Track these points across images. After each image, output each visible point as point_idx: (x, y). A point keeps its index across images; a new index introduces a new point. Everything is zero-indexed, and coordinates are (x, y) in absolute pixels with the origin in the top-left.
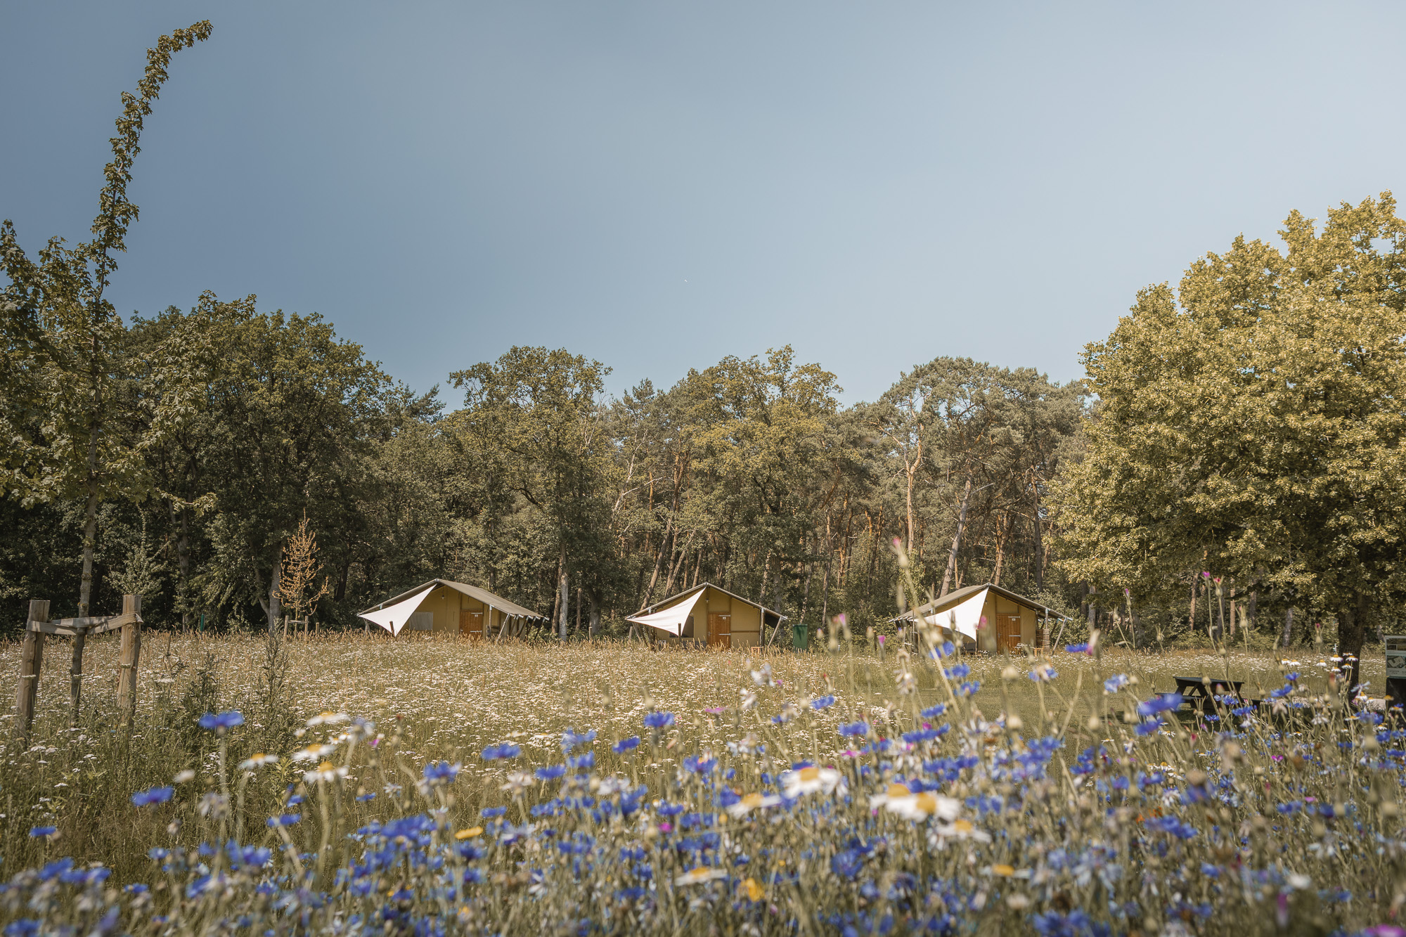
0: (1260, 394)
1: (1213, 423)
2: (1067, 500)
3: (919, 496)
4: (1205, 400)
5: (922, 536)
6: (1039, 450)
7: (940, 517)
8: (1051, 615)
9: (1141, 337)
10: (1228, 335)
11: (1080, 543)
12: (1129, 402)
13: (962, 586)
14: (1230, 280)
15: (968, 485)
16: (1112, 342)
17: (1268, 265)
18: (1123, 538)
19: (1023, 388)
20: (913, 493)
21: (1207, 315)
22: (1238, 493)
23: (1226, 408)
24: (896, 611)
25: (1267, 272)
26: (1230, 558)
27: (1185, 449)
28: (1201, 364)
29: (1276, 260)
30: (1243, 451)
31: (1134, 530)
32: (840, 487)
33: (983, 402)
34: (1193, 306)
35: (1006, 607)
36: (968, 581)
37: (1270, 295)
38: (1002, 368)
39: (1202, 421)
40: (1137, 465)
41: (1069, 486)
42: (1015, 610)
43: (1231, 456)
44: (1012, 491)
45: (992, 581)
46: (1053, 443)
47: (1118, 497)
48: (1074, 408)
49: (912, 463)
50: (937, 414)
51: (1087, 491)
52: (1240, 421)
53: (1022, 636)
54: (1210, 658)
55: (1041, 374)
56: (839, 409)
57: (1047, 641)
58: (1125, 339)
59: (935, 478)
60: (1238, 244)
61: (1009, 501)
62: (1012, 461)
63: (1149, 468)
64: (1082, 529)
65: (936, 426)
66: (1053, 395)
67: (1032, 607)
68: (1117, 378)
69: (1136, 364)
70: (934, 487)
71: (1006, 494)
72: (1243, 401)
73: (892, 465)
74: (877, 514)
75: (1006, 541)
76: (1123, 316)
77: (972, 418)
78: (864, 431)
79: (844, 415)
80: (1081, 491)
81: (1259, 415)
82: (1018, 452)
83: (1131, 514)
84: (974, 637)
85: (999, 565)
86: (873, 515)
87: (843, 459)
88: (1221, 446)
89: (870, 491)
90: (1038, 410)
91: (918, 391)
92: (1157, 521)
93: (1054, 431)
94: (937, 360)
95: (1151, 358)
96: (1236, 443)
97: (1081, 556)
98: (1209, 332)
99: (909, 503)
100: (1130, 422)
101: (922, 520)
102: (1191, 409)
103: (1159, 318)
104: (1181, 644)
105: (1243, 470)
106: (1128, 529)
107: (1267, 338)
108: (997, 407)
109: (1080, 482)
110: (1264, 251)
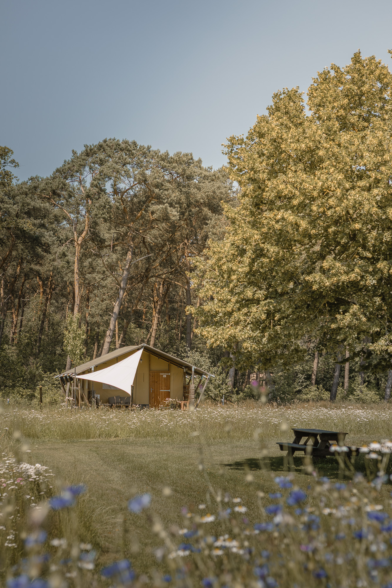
0: (369, 189)
1: (329, 213)
2: (208, 275)
3: (86, 263)
4: (324, 193)
5: (88, 300)
6: (192, 226)
7: (104, 283)
8: (197, 372)
9: (274, 134)
10: (344, 137)
11: (217, 313)
12: (263, 190)
13: (121, 346)
14: (349, 90)
15: (129, 256)
16: (250, 138)
17: (379, 79)
18: (254, 309)
19: (180, 171)
20: (80, 261)
21: (329, 119)
22: (347, 273)
23: (340, 200)
24: (62, 368)
25: (379, 85)
26: (339, 329)
27: (306, 235)
28: (321, 161)
29: (386, 76)
30: (353, 236)
31: (263, 303)
32: (14, 253)
33: (145, 181)
34: (318, 110)
35: (158, 365)
36: (127, 341)
37: (380, 104)
38: (162, 152)
39: (321, 210)
40: (267, 246)
41: (210, 262)
42: (166, 368)
43: (343, 241)
44: (168, 262)
45: (148, 342)
46: (204, 220)
47: (251, 273)
48: (223, 190)
49: (80, 234)
50: (104, 191)
51: (225, 267)
52: (351, 212)
53: (172, 390)
54: (325, 410)
55: (196, 159)
56: (14, 182)
57: (192, 396)
58: (261, 135)
59: (101, 248)
60: (357, 59)
61: (165, 270)
62: (167, 236)
63: (277, 249)
64: (220, 301)
65: (102, 201)
66: (205, 177)
67: (180, 365)
68: (252, 169)
69: (269, 158)
70: (99, 256)
71: (163, 264)
72: (354, 195)
73: (62, 235)
74: (48, 278)
75: (162, 306)
76: (260, 115)
77: (135, 196)
78: (38, 203)
79: (20, 187)
80: (220, 267)
81: (367, 207)
82: (174, 228)
83: (260, 288)
84: (129, 392)
85: (155, 327)
86: (45, 281)
87: (17, 228)
88: (335, 233)
89: (42, 257)
90: (193, 191)
91: (87, 168)
92: (282, 294)
93: (206, 209)
94: (105, 141)
95: (281, 153)
96: (347, 231)
97: (218, 324)
98: (330, 133)
99: (76, 270)
100: (264, 208)
101: (88, 285)
102: (313, 199)
103: (290, 118)
104: (305, 397)
105: (353, 253)
106: (258, 301)
107: (375, 142)
108: (157, 186)
109: (219, 259)
110: (377, 67)
